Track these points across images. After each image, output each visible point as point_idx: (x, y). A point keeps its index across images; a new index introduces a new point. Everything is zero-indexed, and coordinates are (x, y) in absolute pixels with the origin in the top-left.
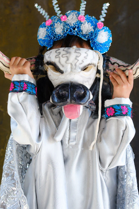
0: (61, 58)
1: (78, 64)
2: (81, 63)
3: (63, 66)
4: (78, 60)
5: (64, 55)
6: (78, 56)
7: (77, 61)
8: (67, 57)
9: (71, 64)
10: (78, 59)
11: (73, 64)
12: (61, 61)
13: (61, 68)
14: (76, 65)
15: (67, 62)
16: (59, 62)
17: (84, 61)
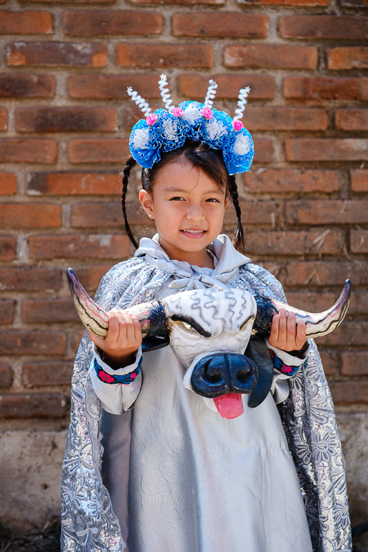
0: (204, 309)
1: (234, 319)
2: (240, 318)
3: (209, 324)
4: (234, 312)
5: (207, 303)
6: (233, 304)
7: (231, 313)
8: (214, 307)
9: (223, 320)
10: (233, 309)
11: (227, 320)
12: (203, 314)
13: (206, 328)
14: (231, 321)
15: (216, 316)
16: (201, 316)
17: (242, 312)
